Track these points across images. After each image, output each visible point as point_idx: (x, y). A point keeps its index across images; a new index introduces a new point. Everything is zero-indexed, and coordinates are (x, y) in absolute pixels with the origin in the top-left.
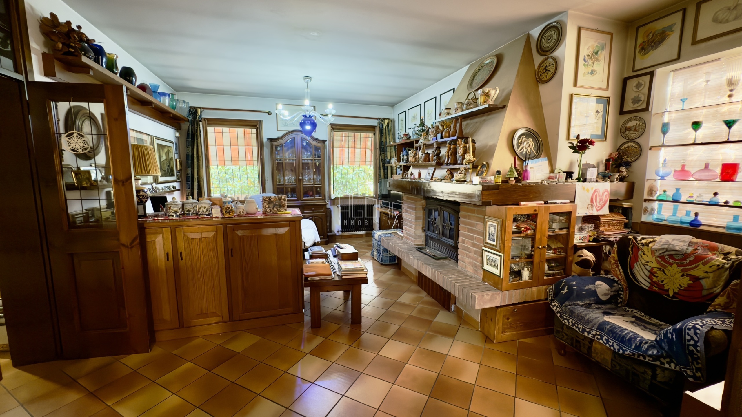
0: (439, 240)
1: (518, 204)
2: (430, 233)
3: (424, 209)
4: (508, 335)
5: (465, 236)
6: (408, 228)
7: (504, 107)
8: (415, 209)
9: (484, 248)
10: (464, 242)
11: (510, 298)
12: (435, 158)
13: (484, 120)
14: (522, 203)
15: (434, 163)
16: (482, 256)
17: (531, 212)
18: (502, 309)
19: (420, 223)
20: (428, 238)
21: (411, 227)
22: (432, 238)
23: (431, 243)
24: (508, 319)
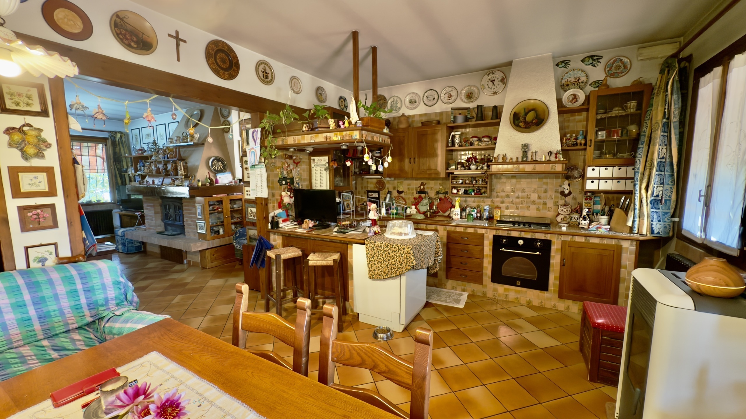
0: (173, 224)
1: (212, 196)
2: (167, 221)
3: (161, 206)
4: (214, 264)
5: (188, 217)
6: (150, 221)
7: (203, 144)
8: (153, 206)
9: (197, 221)
10: (187, 220)
11: (213, 244)
12: (164, 171)
13: (194, 150)
14: (214, 195)
15: (163, 174)
16: (197, 226)
17: (219, 200)
18: (209, 250)
19: (159, 216)
20: (166, 226)
21: (152, 220)
22: (169, 225)
23: (169, 228)
24: (214, 255)
